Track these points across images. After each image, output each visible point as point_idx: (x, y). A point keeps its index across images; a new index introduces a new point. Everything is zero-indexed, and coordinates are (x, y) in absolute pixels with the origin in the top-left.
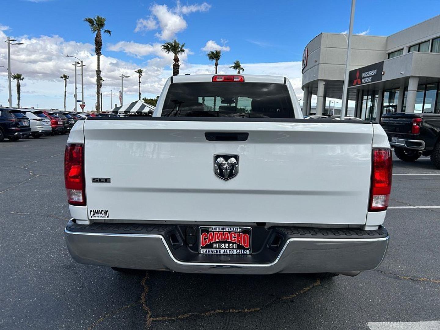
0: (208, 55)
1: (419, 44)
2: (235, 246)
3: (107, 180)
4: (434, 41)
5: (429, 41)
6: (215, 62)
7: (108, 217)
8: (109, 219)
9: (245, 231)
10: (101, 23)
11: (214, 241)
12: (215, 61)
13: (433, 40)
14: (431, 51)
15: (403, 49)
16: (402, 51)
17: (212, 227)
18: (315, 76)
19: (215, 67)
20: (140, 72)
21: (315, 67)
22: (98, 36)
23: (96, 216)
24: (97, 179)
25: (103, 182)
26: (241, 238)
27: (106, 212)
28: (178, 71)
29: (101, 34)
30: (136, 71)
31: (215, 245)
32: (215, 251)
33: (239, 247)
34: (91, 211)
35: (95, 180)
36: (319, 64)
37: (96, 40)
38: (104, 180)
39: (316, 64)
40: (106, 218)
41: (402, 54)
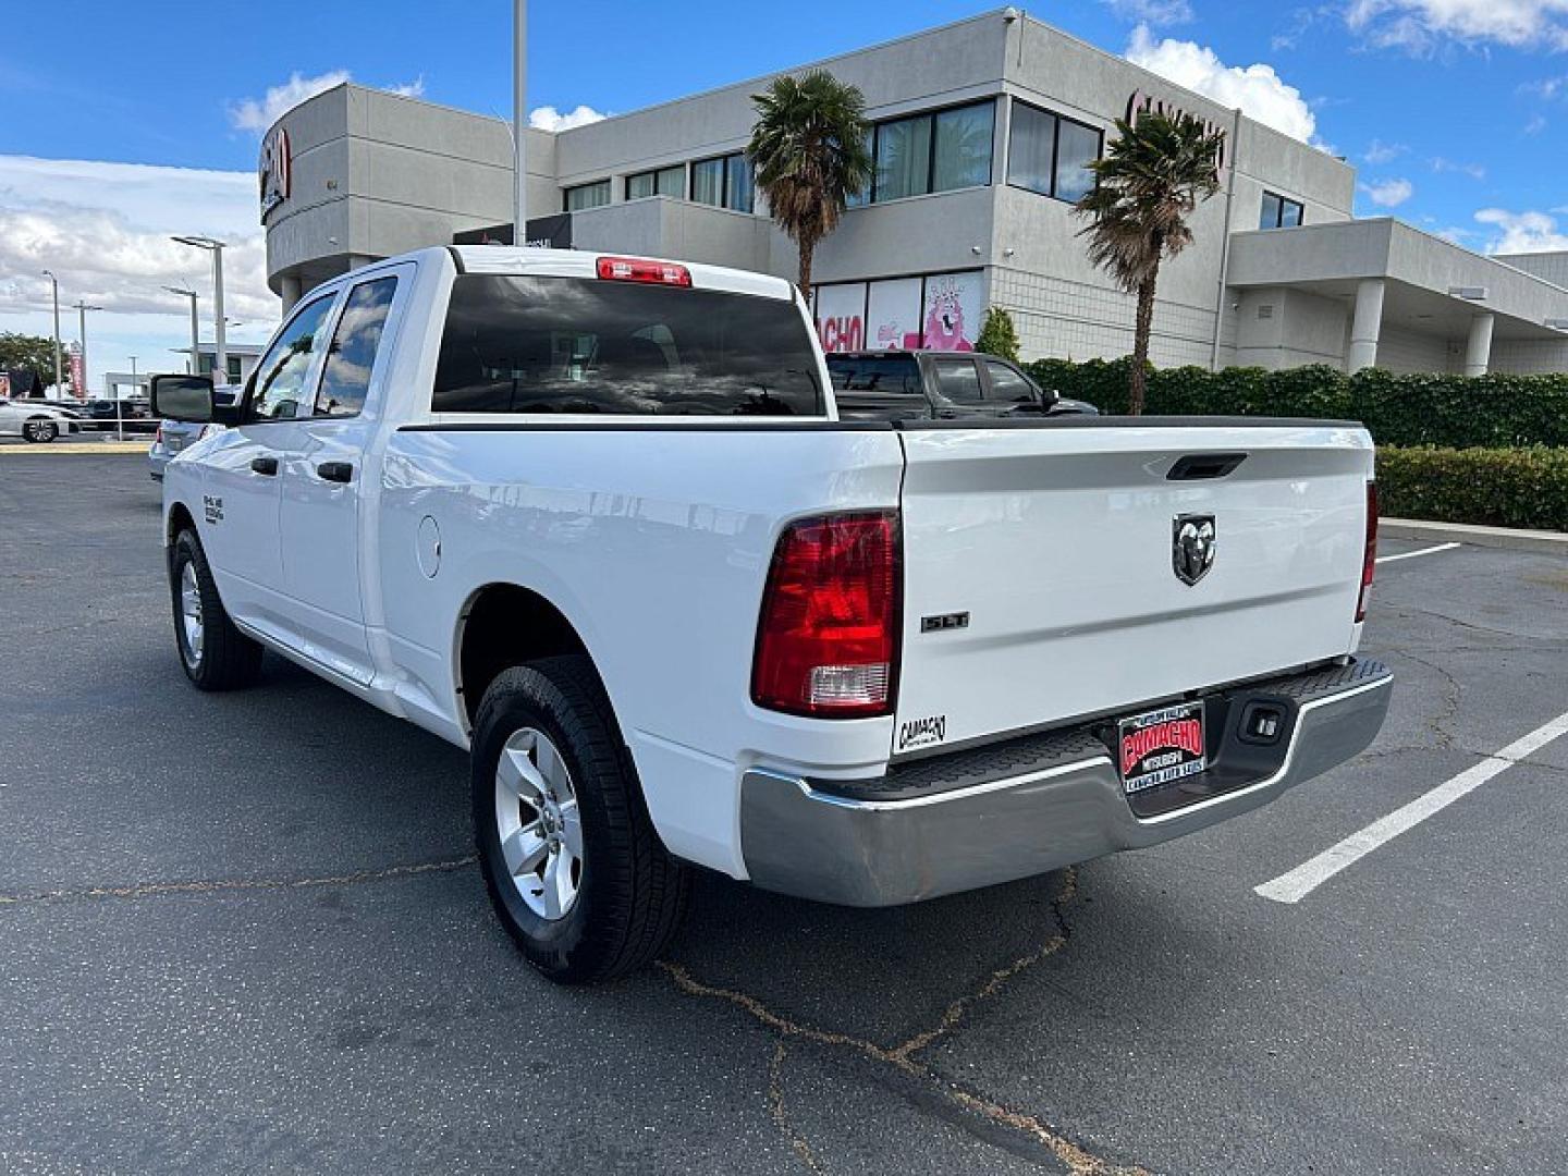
1: (656, 172)
2: (1178, 756)
3: (961, 620)
4: (697, 167)
5: (682, 165)
7: (941, 737)
8: (945, 741)
9: (1194, 714)
11: (1145, 754)
13: (693, 164)
14: (692, 198)
15: (608, 180)
16: (605, 185)
17: (1140, 717)
18: (333, 239)
21: (332, 205)
23: (915, 739)
24: (938, 618)
25: (951, 626)
27: (940, 723)
31: (1145, 765)
32: (1148, 781)
34: (904, 727)
35: (931, 624)
36: (347, 196)
38: (955, 621)
39: (332, 194)
40: (938, 742)
41: (608, 202)
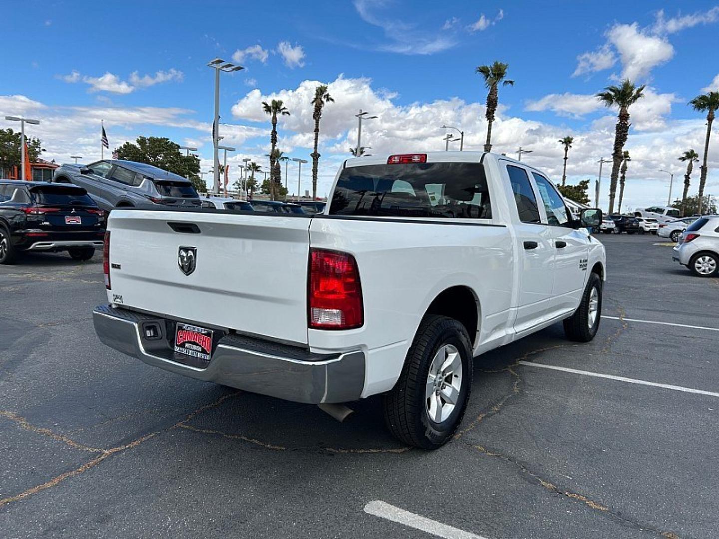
0: (694, 102)
2: (200, 349)
6: (708, 114)
9: (208, 334)
10: (499, 72)
11: (187, 341)
12: (707, 112)
17: (186, 325)
19: (707, 122)
20: (568, 141)
22: (493, 91)
23: (117, 300)
24: (114, 265)
25: (117, 268)
26: (205, 341)
28: (625, 135)
29: (497, 88)
30: (560, 141)
31: (187, 345)
32: (185, 351)
33: (204, 351)
34: (114, 295)
37: (489, 98)
